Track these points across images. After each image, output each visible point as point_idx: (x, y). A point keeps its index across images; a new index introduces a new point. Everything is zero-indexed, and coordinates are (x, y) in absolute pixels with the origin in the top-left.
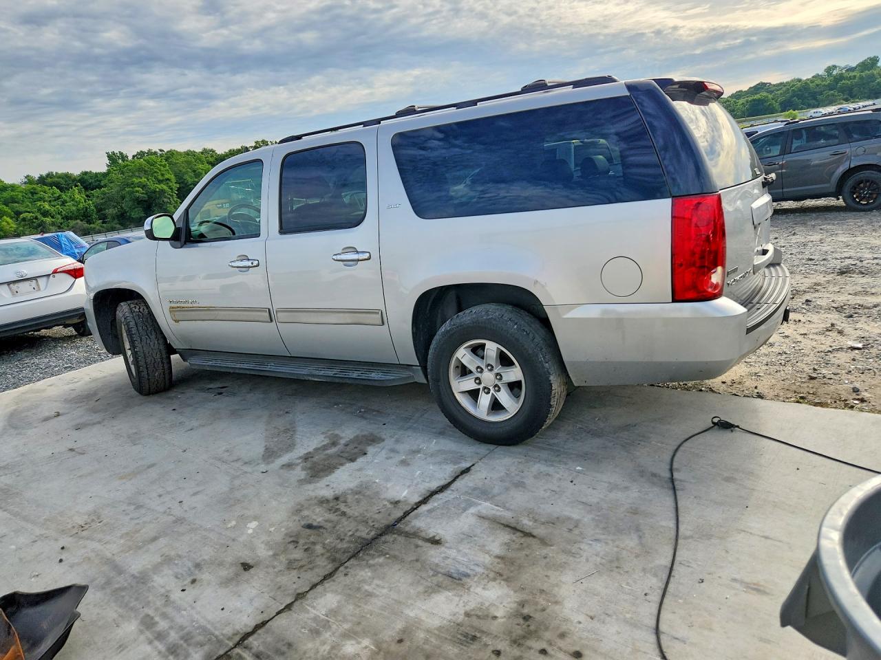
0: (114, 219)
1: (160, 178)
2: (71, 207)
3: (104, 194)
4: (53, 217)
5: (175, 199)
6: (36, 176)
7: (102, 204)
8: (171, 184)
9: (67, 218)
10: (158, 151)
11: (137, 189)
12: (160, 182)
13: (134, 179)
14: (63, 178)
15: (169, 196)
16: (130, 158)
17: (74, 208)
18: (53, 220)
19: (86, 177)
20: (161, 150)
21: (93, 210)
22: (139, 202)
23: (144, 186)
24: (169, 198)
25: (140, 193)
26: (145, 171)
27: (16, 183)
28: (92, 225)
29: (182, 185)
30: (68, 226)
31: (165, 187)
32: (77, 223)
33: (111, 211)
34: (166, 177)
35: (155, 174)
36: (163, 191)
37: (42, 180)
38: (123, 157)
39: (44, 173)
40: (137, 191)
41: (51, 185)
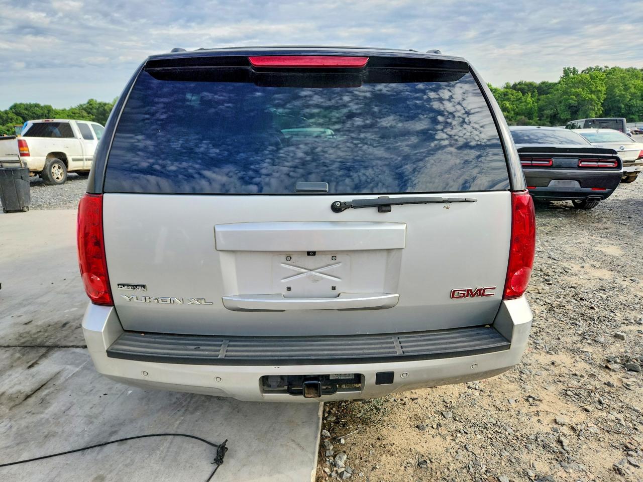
0: (547, 118)
1: (594, 89)
2: (522, 106)
3: (548, 98)
4: (508, 112)
5: (599, 107)
6: (512, 83)
7: (544, 106)
8: (600, 95)
9: (517, 114)
10: (604, 67)
11: (572, 97)
12: (592, 92)
13: (573, 89)
14: (527, 86)
15: (594, 104)
16: (579, 72)
17: (524, 107)
18: (508, 114)
19: (543, 86)
20: (606, 67)
21: (535, 110)
22: (570, 107)
23: (578, 95)
24: (595, 106)
25: (573, 100)
26: (584, 83)
27: (498, 88)
28: (531, 121)
29: (610, 96)
30: (515, 120)
31: (594, 97)
32: (522, 118)
33: (548, 112)
34: (599, 88)
35: (591, 86)
36: (591, 100)
37: (515, 87)
38: (575, 71)
39: (517, 82)
40: (572, 99)
41: (518, 90)
